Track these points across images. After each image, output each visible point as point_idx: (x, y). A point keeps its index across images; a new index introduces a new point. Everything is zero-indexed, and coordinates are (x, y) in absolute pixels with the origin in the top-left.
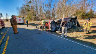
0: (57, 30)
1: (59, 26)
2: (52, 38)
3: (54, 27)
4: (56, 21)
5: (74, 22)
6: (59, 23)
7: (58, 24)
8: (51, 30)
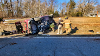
0: (39, 31)
1: (40, 26)
2: (40, 42)
3: (34, 28)
4: (36, 19)
5: (52, 21)
6: (40, 22)
7: (39, 24)
8: (31, 32)
